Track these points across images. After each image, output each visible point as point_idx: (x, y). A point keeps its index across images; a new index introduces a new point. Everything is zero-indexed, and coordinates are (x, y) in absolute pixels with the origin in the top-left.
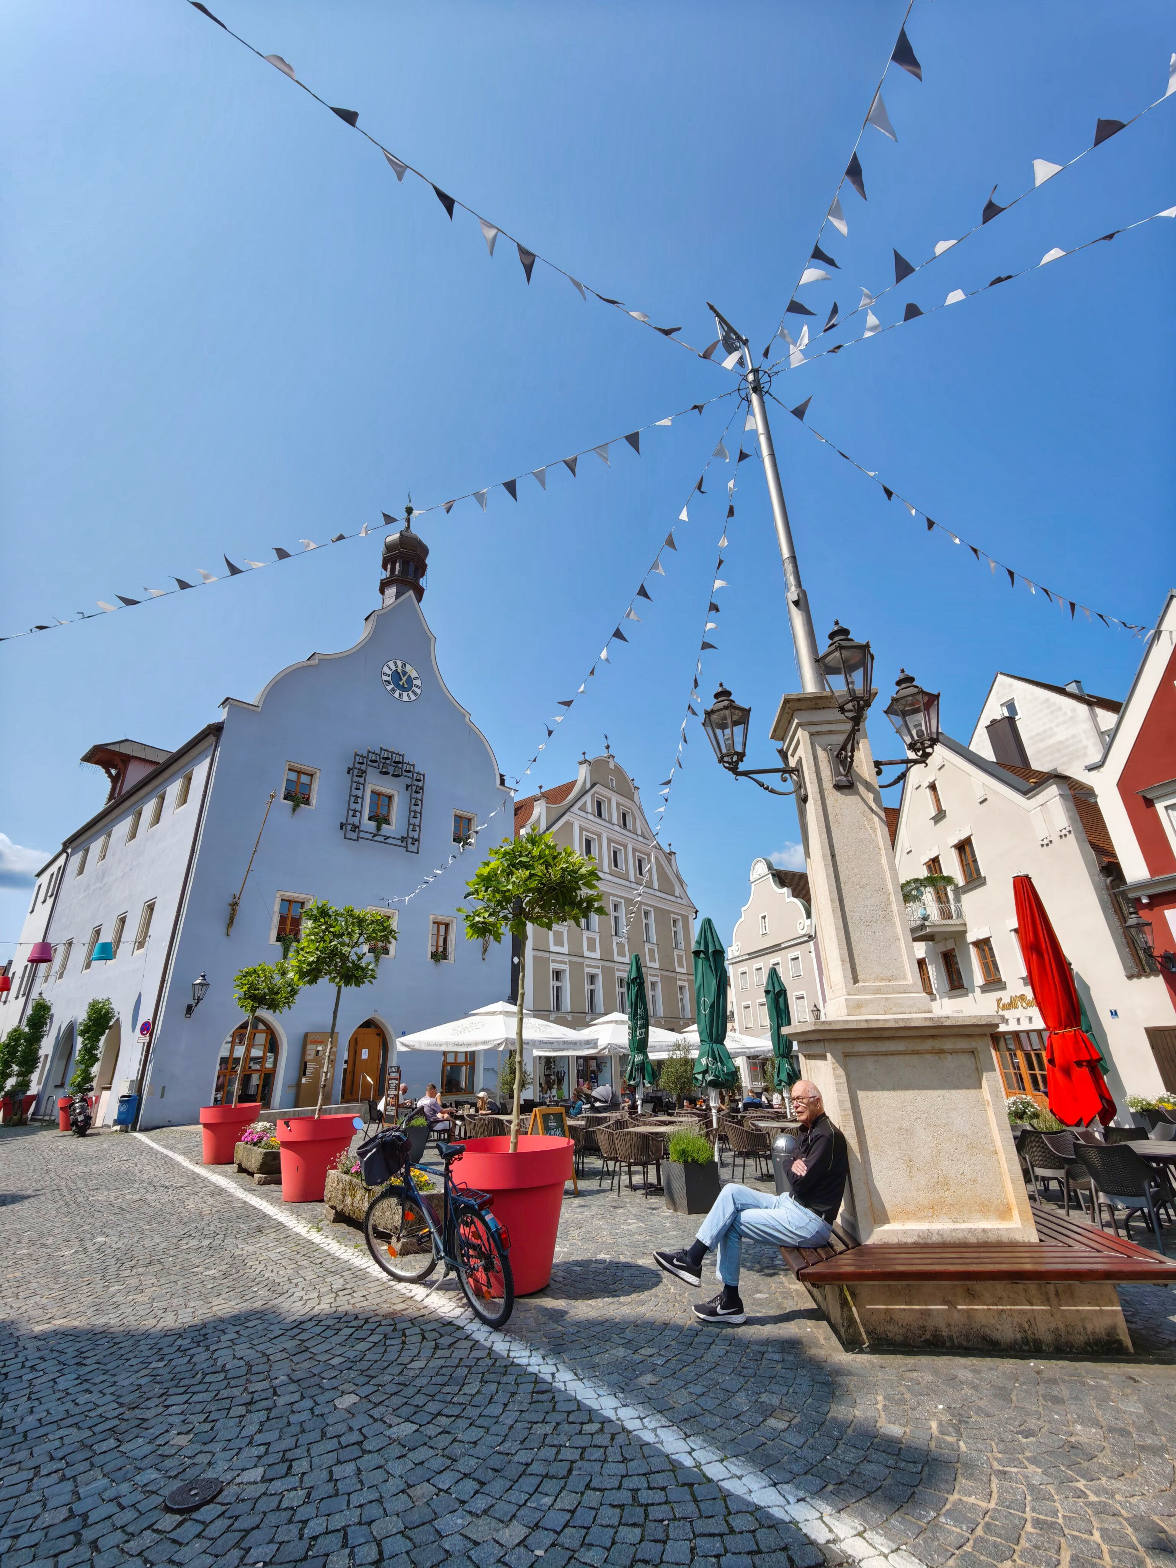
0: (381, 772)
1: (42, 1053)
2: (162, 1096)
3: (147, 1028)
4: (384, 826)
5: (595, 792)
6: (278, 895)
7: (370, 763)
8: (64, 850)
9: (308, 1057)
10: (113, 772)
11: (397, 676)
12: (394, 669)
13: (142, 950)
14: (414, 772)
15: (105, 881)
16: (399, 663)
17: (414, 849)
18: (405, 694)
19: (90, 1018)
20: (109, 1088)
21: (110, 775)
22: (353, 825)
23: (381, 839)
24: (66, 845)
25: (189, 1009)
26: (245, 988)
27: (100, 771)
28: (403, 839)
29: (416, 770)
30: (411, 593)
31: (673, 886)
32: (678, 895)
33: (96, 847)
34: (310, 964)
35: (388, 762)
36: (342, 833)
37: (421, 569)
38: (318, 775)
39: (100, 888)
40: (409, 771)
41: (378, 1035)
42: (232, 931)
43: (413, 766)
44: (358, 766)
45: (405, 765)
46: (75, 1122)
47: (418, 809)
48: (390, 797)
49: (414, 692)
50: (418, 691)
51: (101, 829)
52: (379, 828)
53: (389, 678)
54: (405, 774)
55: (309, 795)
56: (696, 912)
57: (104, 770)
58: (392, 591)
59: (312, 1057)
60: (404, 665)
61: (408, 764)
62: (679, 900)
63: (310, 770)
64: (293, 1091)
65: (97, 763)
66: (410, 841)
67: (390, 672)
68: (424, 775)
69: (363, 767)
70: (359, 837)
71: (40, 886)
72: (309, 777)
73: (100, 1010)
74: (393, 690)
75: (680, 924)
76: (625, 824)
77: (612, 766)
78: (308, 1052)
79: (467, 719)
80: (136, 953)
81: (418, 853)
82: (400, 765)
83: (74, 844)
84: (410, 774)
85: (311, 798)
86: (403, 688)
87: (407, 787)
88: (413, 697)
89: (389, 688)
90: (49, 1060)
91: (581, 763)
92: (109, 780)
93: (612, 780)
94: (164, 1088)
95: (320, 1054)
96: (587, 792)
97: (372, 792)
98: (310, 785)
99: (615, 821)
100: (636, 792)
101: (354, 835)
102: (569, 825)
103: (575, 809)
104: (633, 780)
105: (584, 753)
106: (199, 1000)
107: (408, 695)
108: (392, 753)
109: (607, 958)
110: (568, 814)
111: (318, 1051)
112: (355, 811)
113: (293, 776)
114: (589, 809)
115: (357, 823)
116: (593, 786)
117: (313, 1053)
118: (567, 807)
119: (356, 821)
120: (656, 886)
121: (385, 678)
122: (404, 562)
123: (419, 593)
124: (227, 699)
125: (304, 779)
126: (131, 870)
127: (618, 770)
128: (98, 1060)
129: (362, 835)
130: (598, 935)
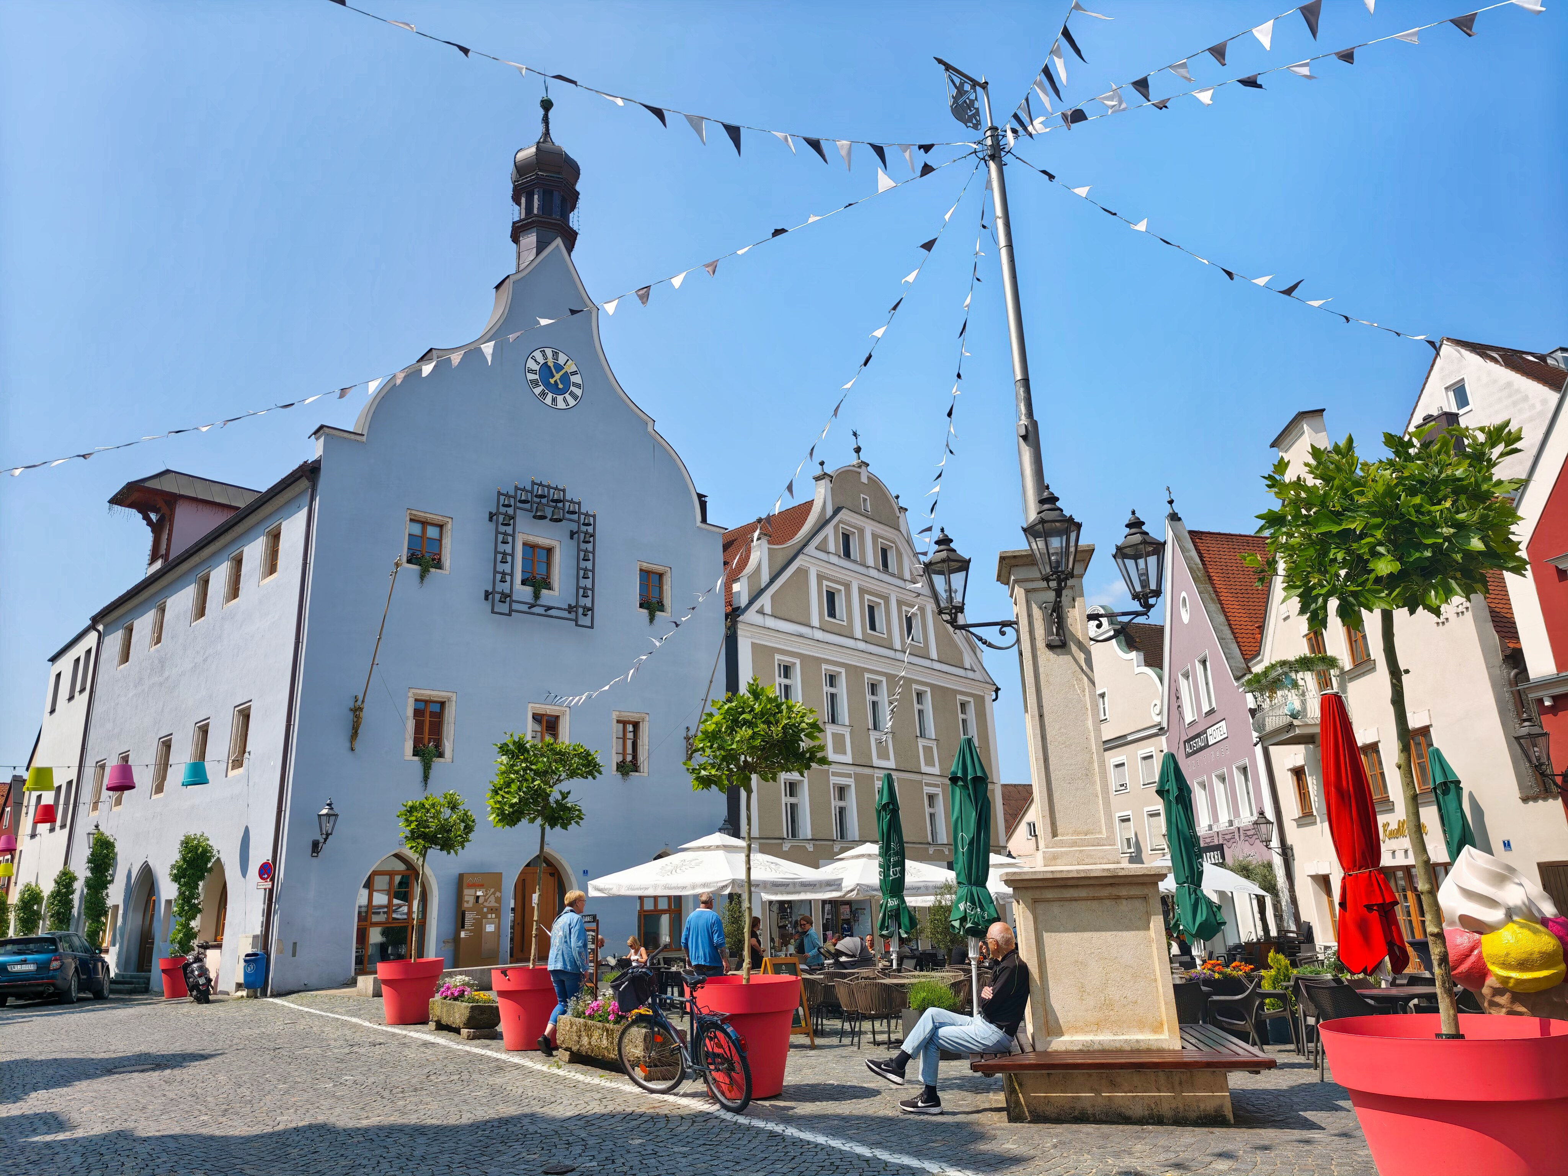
0: (535, 517)
1: (110, 903)
2: (294, 955)
3: (267, 871)
4: (544, 592)
5: (840, 522)
6: (410, 694)
7: (519, 505)
8: (92, 627)
9: (466, 905)
10: (153, 516)
11: (546, 371)
12: (542, 361)
13: (240, 771)
14: (579, 513)
15: (166, 674)
16: (549, 352)
17: (586, 621)
18: (560, 398)
19: (184, 859)
20: (219, 946)
21: (150, 523)
22: (502, 593)
23: (541, 610)
24: (95, 620)
25: (316, 847)
26: (413, 826)
27: (135, 516)
28: (570, 609)
29: (583, 510)
30: (559, 241)
31: (961, 653)
32: (968, 666)
33: (144, 624)
34: (512, 806)
35: (544, 501)
36: (487, 606)
37: (571, 199)
38: (449, 526)
39: (161, 684)
40: (574, 513)
41: (552, 875)
42: (357, 745)
43: (579, 504)
44: (503, 510)
45: (567, 504)
46: (196, 986)
47: (589, 565)
48: (549, 551)
49: (572, 394)
50: (578, 392)
51: (146, 600)
52: (537, 596)
53: (537, 377)
54: (568, 516)
55: (440, 554)
56: (997, 690)
57: (140, 516)
58: (530, 240)
59: (470, 905)
60: (555, 355)
61: (572, 501)
62: (970, 674)
63: (437, 519)
64: (450, 947)
65: (130, 506)
66: (581, 611)
67: (537, 368)
68: (594, 516)
69: (510, 511)
70: (511, 610)
71: (59, 675)
72: (437, 530)
73: (196, 847)
74: (543, 394)
75: (971, 709)
76: (885, 564)
77: (864, 479)
78: (466, 898)
79: (650, 429)
80: (231, 773)
81: (592, 627)
82: (560, 505)
83: (108, 619)
84: (575, 517)
85: (443, 559)
86: (556, 390)
87: (572, 534)
88: (572, 402)
89: (538, 391)
90: (121, 912)
91: (817, 479)
92: (149, 529)
93: (865, 500)
94: (295, 944)
95: (481, 900)
96: (827, 522)
97: (524, 544)
98: (440, 540)
99: (870, 561)
100: (902, 516)
101: (505, 608)
102: (802, 573)
103: (811, 549)
104: (897, 497)
105: (822, 464)
106: (328, 835)
107: (565, 400)
108: (549, 487)
109: (862, 762)
110: (801, 556)
111: (478, 897)
112: (504, 574)
113: (417, 529)
114: (832, 547)
115: (507, 591)
116: (837, 511)
117: (472, 900)
118: (798, 547)
119: (506, 587)
120: (934, 655)
121: (531, 376)
122: (545, 192)
123: (570, 238)
124: (322, 427)
125: (432, 532)
126: (205, 660)
127: (875, 484)
128: (200, 911)
129: (515, 606)
130: (849, 729)
